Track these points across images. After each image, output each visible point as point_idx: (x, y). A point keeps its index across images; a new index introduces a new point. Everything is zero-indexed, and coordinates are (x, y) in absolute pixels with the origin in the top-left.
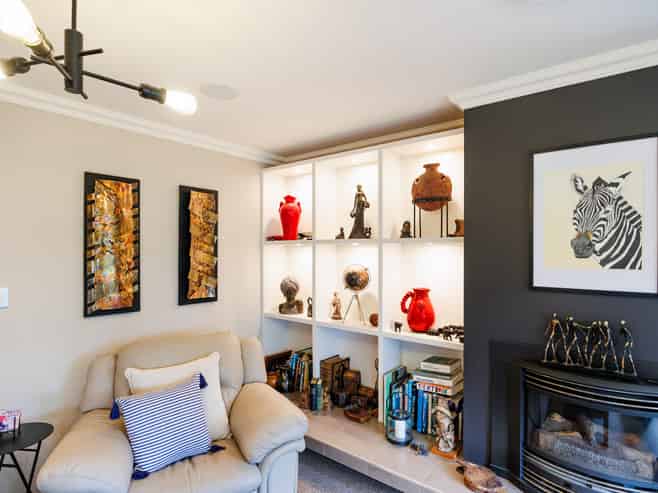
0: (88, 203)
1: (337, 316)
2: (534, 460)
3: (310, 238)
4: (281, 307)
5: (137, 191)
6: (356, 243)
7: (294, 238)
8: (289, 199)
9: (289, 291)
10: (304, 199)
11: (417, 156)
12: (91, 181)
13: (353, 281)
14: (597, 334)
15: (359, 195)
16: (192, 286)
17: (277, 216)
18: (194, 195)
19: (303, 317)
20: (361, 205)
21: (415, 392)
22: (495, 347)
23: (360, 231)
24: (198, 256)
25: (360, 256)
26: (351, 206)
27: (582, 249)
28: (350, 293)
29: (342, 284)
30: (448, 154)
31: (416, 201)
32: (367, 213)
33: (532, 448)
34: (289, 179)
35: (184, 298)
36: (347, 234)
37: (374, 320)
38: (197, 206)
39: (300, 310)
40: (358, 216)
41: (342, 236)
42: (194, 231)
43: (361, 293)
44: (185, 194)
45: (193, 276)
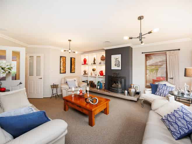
0: (60, 60)
1: (91, 75)
2: (112, 88)
3: (88, 64)
4: (84, 74)
5: (65, 58)
6: (94, 65)
7: (86, 64)
8: (85, 59)
9: (85, 72)
10: (87, 59)
11: (101, 54)
12: (61, 57)
13: (94, 70)
14: (116, 74)
15: (94, 59)
16: (72, 70)
17: (83, 61)
18: (72, 58)
19: (87, 75)
20: (95, 60)
21: (101, 83)
22: (108, 76)
23: (94, 63)
24: (73, 66)
25: (94, 67)
26: (93, 60)
27: (115, 65)
28: (93, 72)
29: (92, 70)
30: (104, 54)
31: (101, 60)
32: (95, 61)
33: (111, 86)
34: (85, 56)
35: (71, 72)
36: (93, 64)
37: (96, 75)
38: (73, 60)
39: (86, 74)
40: (94, 61)
41: (92, 64)
42: (72, 63)
43: (95, 72)
44: (71, 58)
45: (72, 69)
